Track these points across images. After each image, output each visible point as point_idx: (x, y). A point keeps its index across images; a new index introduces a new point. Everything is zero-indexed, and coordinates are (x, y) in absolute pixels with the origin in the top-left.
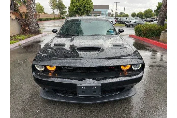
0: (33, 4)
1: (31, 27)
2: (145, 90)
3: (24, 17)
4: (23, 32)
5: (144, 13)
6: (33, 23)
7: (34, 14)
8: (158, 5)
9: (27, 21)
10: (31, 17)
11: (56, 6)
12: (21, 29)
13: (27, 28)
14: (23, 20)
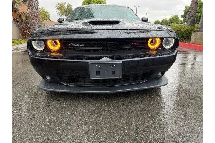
0: (36, 3)
1: (33, 30)
2: (179, 85)
3: (24, 18)
4: (22, 36)
5: (169, 20)
6: (35, 26)
7: (37, 15)
8: (186, 9)
9: (28, 24)
10: (33, 17)
11: (65, 12)
12: (20, 32)
13: (27, 32)
14: (22, 21)
